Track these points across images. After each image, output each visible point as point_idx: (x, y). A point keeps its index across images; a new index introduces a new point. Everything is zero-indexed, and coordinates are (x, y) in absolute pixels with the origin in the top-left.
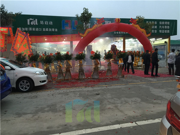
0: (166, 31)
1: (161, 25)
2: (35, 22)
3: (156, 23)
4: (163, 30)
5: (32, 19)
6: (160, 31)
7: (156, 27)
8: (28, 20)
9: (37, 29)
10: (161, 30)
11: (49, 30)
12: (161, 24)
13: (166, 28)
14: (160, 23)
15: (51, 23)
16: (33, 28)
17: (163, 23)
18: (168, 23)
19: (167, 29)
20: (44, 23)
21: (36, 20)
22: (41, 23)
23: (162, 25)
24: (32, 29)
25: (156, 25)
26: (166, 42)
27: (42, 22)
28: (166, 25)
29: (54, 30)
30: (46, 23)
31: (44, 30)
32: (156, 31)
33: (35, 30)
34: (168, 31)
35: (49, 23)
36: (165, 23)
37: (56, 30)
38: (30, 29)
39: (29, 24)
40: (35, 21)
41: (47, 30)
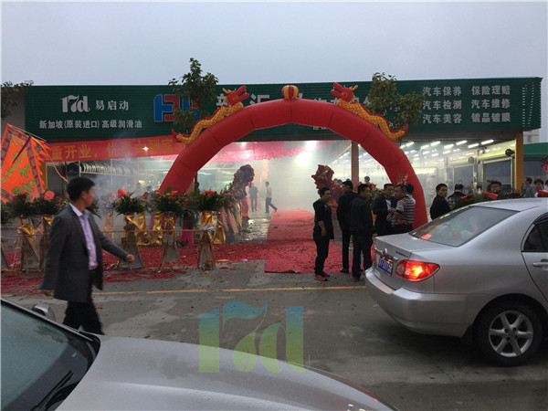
0: (496, 118)
1: (476, 97)
2: (82, 105)
3: (458, 91)
4: (484, 114)
5: (74, 98)
6: (475, 118)
7: (458, 104)
9: (87, 124)
10: (478, 115)
11: (118, 125)
12: (478, 93)
13: (497, 106)
14: (475, 91)
15: (125, 105)
16: (76, 122)
17: (486, 90)
18: (506, 90)
19: (501, 110)
20: (106, 106)
21: (85, 98)
23: (481, 97)
24: (74, 123)
25: (457, 98)
27: (100, 105)
28: (496, 97)
29: (134, 125)
30: (110, 107)
31: (105, 124)
32: (458, 119)
34: (506, 117)
35: (118, 106)
36: (491, 91)
37: (139, 124)
40: (81, 101)
41: (113, 124)
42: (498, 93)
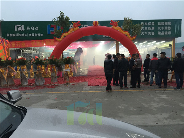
0: (166, 33)
2: (22, 28)
3: (153, 24)
4: (162, 32)
6: (159, 33)
7: (153, 28)
12: (160, 24)
17: (163, 23)
18: (170, 23)
19: (168, 30)
20: (30, 28)
22: (27, 29)
23: (161, 26)
25: (153, 26)
29: (40, 35)
30: (32, 29)
31: (30, 35)
32: (153, 33)
33: (22, 35)
35: (35, 29)
37: (42, 35)
38: (17, 35)
39: (16, 30)
42: (167, 25)
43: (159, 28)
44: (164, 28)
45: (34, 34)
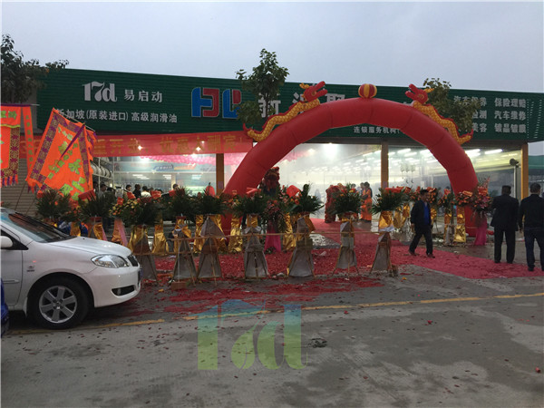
0: (514, 128)
1: (499, 109)
2: (109, 94)
3: (484, 101)
4: (505, 125)
6: (498, 127)
7: (484, 114)
8: (87, 88)
9: (114, 115)
10: (500, 125)
11: (149, 118)
12: (500, 104)
13: (515, 118)
14: (498, 102)
15: (158, 97)
16: (101, 113)
17: (506, 102)
18: (522, 103)
19: (518, 122)
20: (137, 96)
21: (112, 86)
22: (127, 96)
23: (502, 109)
24: (98, 113)
25: (483, 108)
26: (513, 162)
27: (129, 95)
28: (514, 109)
29: (168, 120)
30: (141, 98)
31: (135, 117)
32: (484, 128)
33: (109, 117)
34: (523, 128)
35: (150, 97)
36: (510, 104)
37: (174, 119)
38: (93, 114)
39: (88, 97)
40: (107, 89)
41: (145, 117)
42: (516, 106)
43: (497, 113)
44: (510, 115)
45: (149, 115)
